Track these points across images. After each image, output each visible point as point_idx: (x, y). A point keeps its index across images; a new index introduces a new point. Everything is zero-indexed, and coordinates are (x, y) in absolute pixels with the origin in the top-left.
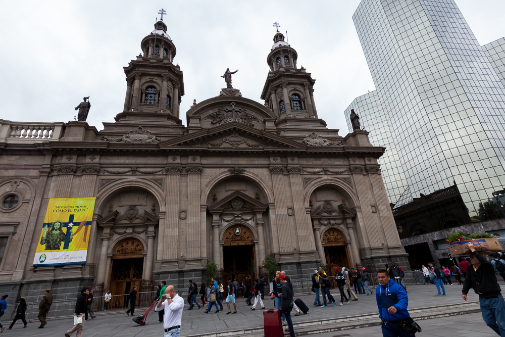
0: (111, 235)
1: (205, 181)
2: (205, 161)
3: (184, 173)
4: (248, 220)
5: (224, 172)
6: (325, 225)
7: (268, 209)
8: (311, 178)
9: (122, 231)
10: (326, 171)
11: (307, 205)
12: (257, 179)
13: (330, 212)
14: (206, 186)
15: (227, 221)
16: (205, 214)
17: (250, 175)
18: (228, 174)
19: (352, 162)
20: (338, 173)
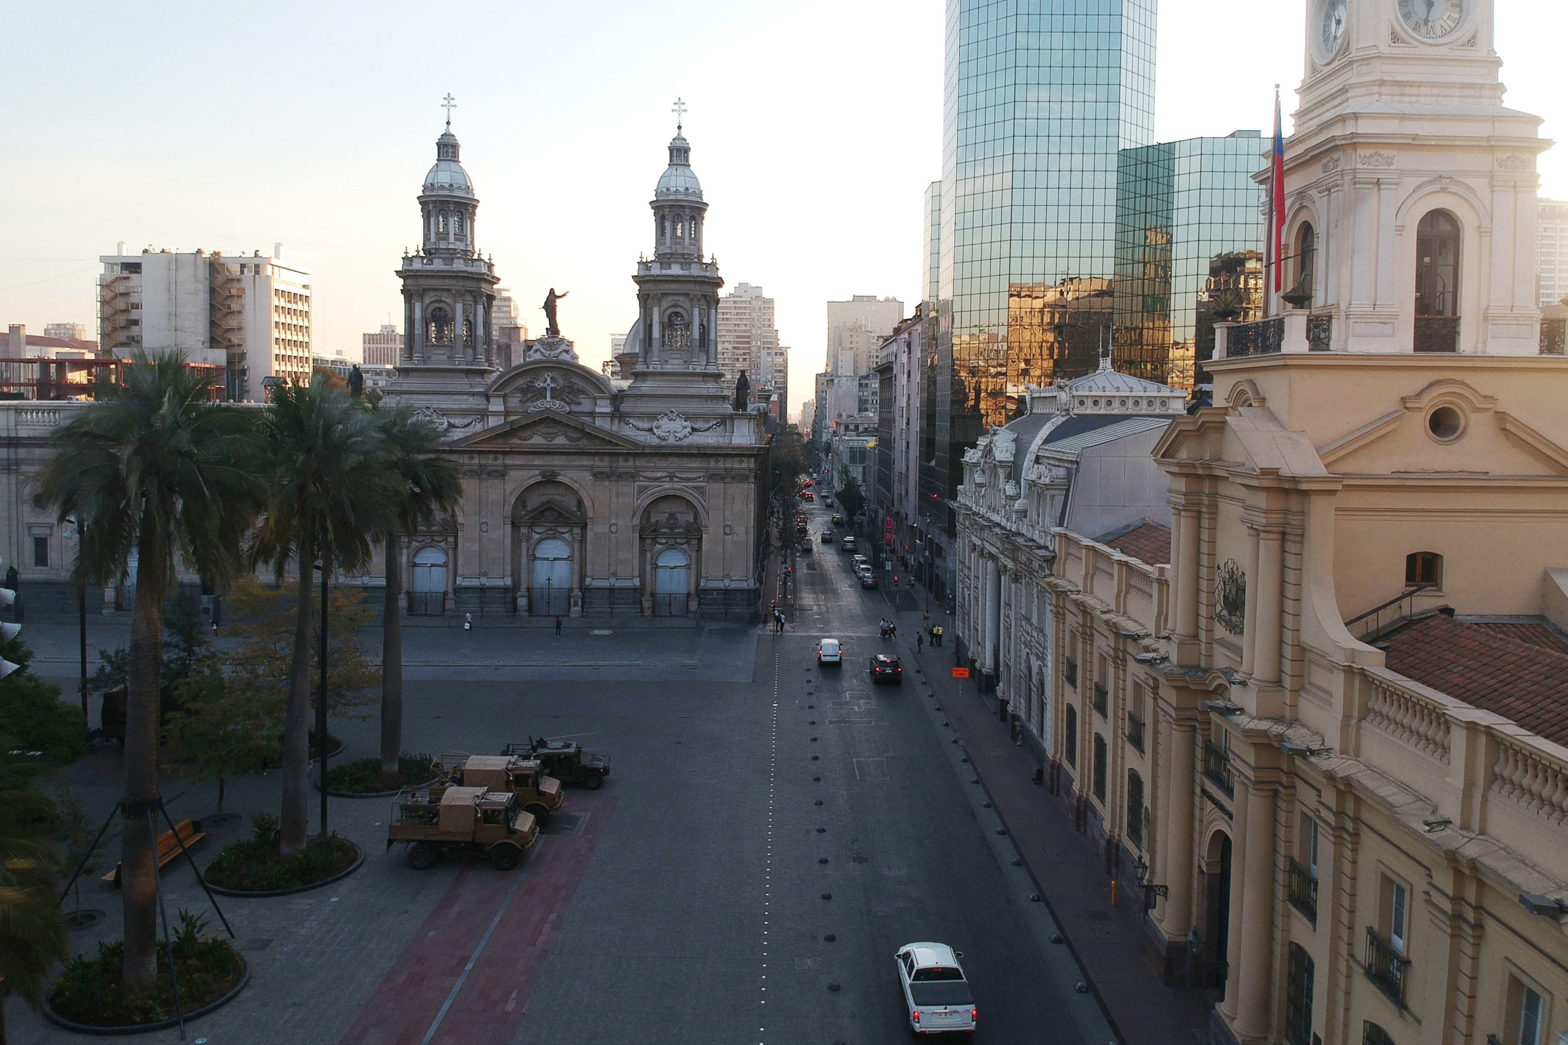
0: (409, 543)
1: (510, 486)
2: (509, 461)
3: (484, 476)
4: (564, 533)
5: (533, 477)
6: (662, 544)
7: (586, 524)
8: (647, 487)
9: (421, 539)
10: (671, 477)
11: (636, 521)
12: (575, 486)
13: (672, 529)
14: (511, 494)
15: (539, 533)
16: (509, 527)
17: (567, 481)
18: (539, 479)
19: (713, 464)
20: (688, 480)
